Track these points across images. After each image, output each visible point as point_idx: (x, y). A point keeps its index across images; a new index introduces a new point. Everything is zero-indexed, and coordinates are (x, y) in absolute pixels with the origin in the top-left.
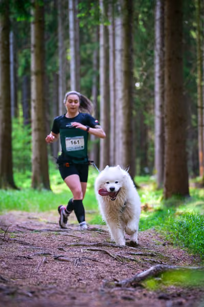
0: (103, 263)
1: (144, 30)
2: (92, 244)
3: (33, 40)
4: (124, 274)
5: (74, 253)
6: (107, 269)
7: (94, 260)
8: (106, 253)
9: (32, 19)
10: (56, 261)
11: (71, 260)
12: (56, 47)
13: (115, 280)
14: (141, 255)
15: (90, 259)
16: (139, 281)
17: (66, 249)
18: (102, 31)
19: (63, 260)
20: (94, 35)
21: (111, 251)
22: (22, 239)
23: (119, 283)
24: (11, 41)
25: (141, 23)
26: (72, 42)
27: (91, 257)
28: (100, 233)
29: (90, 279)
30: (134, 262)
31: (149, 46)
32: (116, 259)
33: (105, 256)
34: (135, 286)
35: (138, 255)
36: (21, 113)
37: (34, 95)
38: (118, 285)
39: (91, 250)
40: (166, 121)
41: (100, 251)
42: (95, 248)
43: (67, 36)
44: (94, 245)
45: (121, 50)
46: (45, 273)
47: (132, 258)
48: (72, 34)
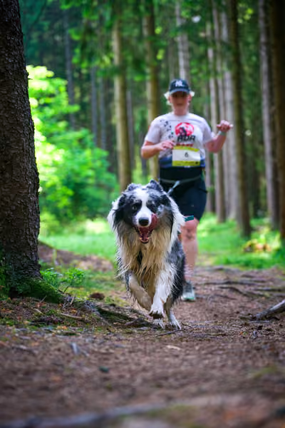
0: (234, 299)
1: (250, 80)
2: (222, 282)
3: (149, 96)
5: (205, 291)
7: (226, 297)
8: (237, 290)
9: (148, 78)
11: (204, 297)
14: (269, 290)
16: (272, 314)
17: (198, 288)
18: (212, 85)
20: (204, 91)
21: (241, 288)
23: (254, 316)
27: (222, 294)
30: (263, 298)
32: (245, 295)
33: (235, 292)
34: (269, 319)
35: (267, 290)
38: (254, 318)
39: (223, 288)
41: (231, 288)
42: (225, 286)
44: (224, 283)
45: (232, 102)
47: (262, 294)
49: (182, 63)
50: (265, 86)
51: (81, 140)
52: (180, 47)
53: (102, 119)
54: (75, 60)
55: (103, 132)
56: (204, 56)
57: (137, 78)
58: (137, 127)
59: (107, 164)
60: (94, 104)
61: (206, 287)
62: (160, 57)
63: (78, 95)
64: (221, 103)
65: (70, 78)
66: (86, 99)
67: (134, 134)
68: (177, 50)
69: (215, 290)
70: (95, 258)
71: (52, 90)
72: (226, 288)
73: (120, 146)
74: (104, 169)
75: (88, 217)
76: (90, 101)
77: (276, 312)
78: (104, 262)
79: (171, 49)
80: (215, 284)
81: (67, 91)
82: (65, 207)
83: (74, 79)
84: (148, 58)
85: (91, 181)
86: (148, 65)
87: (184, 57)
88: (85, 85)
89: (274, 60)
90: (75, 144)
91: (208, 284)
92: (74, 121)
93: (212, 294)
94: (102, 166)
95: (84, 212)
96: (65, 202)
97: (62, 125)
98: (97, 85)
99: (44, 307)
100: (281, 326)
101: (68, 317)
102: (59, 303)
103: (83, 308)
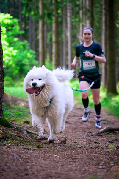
0: (85, 124)
1: (97, 24)
3: (54, 29)
5: (73, 120)
7: (81, 123)
9: (53, 21)
10: (66, 123)
11: (72, 123)
12: (62, 31)
13: (91, 133)
16: (100, 133)
19: (69, 123)
20: (77, 26)
23: (92, 134)
24: (45, 28)
26: (69, 29)
27: (80, 121)
32: (89, 122)
34: (99, 136)
36: (48, 57)
37: (54, 50)
38: (92, 135)
39: (80, 119)
43: (67, 27)
44: (81, 116)
48: (69, 26)
49: (69, 14)
50: (104, 27)
51: (24, 46)
52: (68, 8)
53: (34, 36)
54: (23, 12)
55: (34, 43)
56: (78, 13)
57: (49, 21)
58: (48, 41)
59: (35, 57)
60: (30, 30)
61: (73, 118)
62: (59, 11)
63: (23, 26)
65: (20, 19)
66: (27, 27)
67: (47, 44)
68: (66, 9)
69: (77, 120)
73: (40, 49)
76: (29, 28)
77: (102, 132)
80: (77, 116)
81: (19, 24)
82: (16, 74)
83: (22, 19)
84: (54, 13)
85: (27, 63)
86: (54, 16)
87: (70, 12)
88: (27, 21)
89: (108, 17)
90: (22, 47)
91: (74, 116)
92: (21, 37)
93: (76, 121)
94: (33, 57)
96: (16, 72)
97: (16, 39)
98: (32, 22)
99: (4, 130)
100: (103, 140)
101: (13, 135)
102: (10, 128)
103: (20, 130)
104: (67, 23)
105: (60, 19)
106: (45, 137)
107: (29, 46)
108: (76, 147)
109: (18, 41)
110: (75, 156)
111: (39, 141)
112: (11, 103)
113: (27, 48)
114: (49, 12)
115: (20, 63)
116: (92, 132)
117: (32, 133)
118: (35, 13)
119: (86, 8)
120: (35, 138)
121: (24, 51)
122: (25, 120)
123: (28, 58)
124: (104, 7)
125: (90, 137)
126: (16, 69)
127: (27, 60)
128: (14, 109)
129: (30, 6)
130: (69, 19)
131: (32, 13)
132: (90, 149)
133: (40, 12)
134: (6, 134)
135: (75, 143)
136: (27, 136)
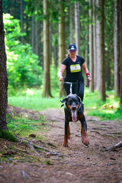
0: (97, 138)
1: (108, 24)
3: (60, 31)
4: (107, 144)
6: (99, 141)
7: (93, 136)
8: (98, 133)
9: (60, 22)
10: (76, 137)
12: (69, 32)
13: (104, 148)
14: (114, 133)
15: (91, 136)
16: (115, 148)
18: (90, 26)
20: (86, 27)
21: (100, 132)
22: (60, 126)
23: (107, 149)
24: (50, 30)
25: (107, 21)
26: (76, 31)
27: (91, 135)
28: (94, 122)
29: (93, 146)
30: (111, 137)
31: (111, 31)
32: (102, 136)
33: (98, 134)
34: (114, 151)
35: (113, 133)
40: (121, 67)
41: (96, 132)
42: (93, 130)
43: (74, 28)
44: (92, 129)
45: (99, 35)
46: (72, 143)
47: (110, 135)
48: (76, 27)
49: (76, 14)
50: (116, 28)
51: (26, 50)
52: (76, 6)
53: (37, 40)
56: (87, 12)
57: (54, 22)
58: (53, 44)
59: (38, 62)
60: (33, 32)
62: (66, 11)
63: (25, 27)
64: (94, 34)
65: (22, 19)
66: (29, 29)
67: (52, 47)
68: (74, 8)
70: (31, 111)
71: (13, 24)
72: (94, 132)
73: (45, 53)
74: (37, 64)
75: (28, 87)
76: (31, 30)
77: (117, 147)
78: (35, 113)
79: (71, 7)
81: (20, 25)
82: (18, 82)
84: (60, 12)
85: (30, 70)
86: (60, 15)
87: (77, 12)
88: (29, 22)
90: (24, 51)
92: (23, 39)
94: (36, 62)
95: (27, 85)
96: (18, 79)
97: (17, 42)
98: (35, 22)
99: (8, 144)
100: (119, 156)
101: (19, 150)
102: (15, 142)
103: (26, 145)
104: (74, 24)
105: (66, 20)
106: (54, 153)
107: (31, 50)
108: (90, 164)
109: (19, 44)
110: (90, 173)
111: (47, 157)
112: (13, 114)
113: (30, 51)
114: (55, 11)
115: (21, 69)
116: (106, 147)
117: (40, 148)
118: (38, 13)
119: (95, 7)
120: (43, 154)
121: (26, 56)
122: (30, 134)
123: (31, 64)
124: (116, 5)
125: (104, 152)
126: (17, 76)
127: (29, 66)
128: (17, 121)
129: (33, 4)
130: (76, 19)
131: (36, 13)
132: (106, 166)
133: (45, 11)
134: (11, 149)
135: (89, 160)
136: (34, 152)
